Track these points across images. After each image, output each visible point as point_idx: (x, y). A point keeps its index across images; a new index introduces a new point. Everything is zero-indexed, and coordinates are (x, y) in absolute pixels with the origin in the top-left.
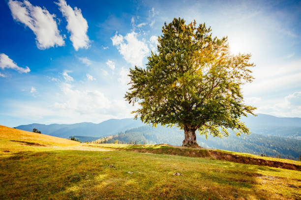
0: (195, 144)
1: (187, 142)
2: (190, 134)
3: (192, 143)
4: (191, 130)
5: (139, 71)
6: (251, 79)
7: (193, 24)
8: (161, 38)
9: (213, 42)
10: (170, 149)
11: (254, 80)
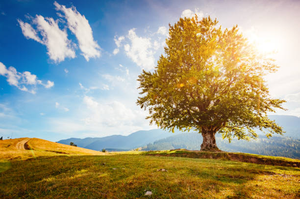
0: (215, 147)
1: (205, 146)
2: (208, 136)
3: (211, 146)
4: (209, 132)
5: (148, 74)
6: (275, 68)
7: (195, 19)
8: (168, 40)
9: (224, 35)
10: (185, 153)
11: (278, 69)
